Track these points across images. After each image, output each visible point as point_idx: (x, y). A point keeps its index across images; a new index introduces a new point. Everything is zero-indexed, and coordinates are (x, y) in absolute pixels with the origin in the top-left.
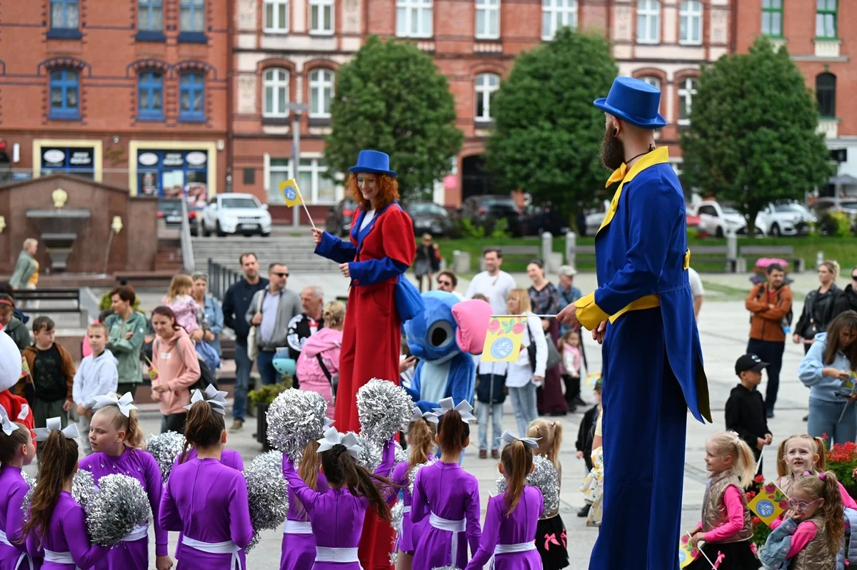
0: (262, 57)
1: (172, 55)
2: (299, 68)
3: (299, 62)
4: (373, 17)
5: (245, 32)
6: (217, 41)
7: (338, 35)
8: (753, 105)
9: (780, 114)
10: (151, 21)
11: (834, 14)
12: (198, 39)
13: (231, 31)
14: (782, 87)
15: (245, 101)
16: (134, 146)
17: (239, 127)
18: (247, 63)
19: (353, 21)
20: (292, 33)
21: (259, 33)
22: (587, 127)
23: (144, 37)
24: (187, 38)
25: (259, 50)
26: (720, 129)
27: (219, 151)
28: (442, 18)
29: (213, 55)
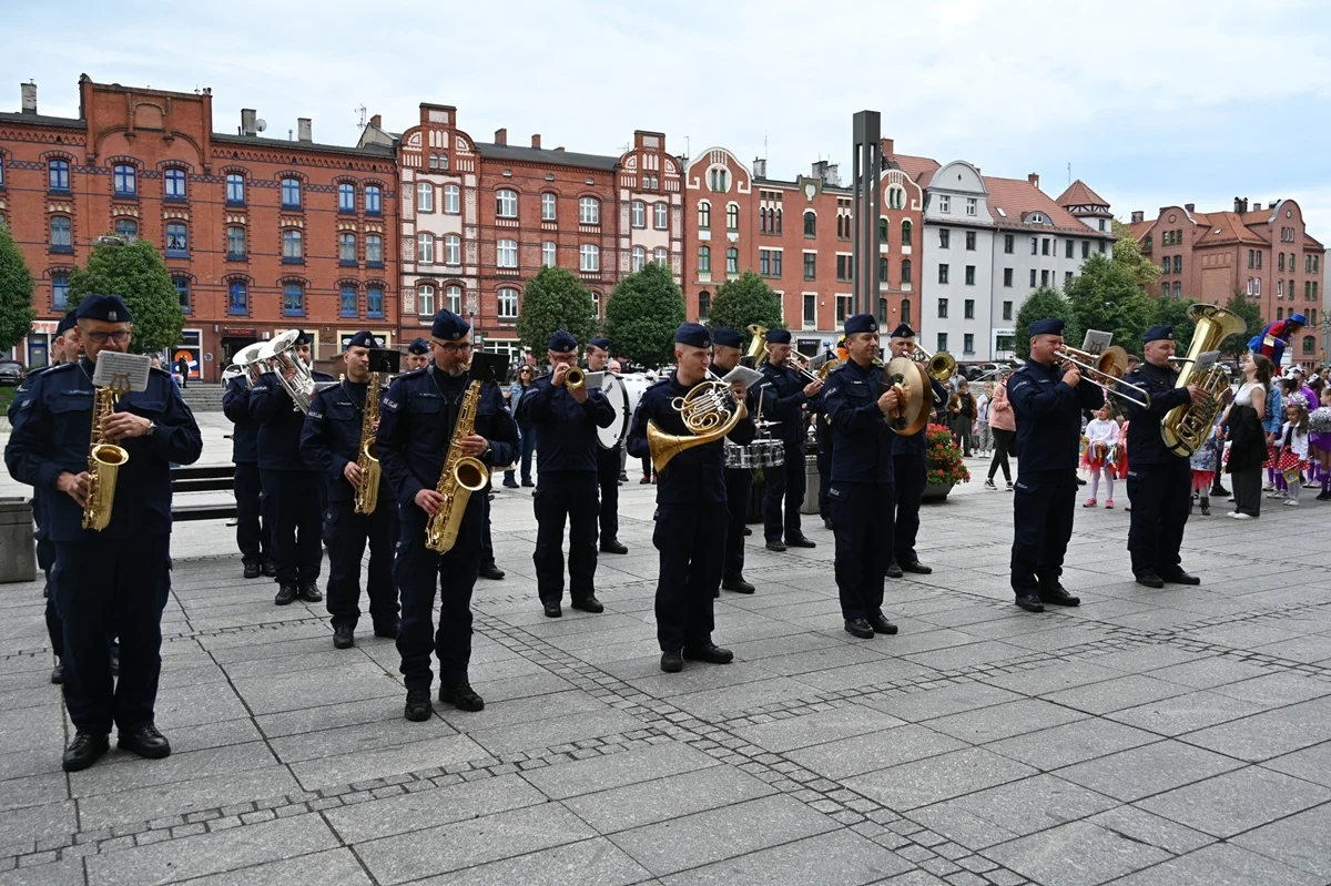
0: (418, 278)
1: (362, 276)
2: (441, 285)
3: (441, 281)
4: (483, 256)
5: (407, 262)
6: (390, 267)
7: (463, 265)
8: (753, 308)
9: (768, 313)
10: (348, 254)
11: (735, 259)
12: (379, 266)
13: (399, 261)
14: (767, 299)
15: (408, 305)
16: (340, 333)
17: (405, 322)
18: (409, 281)
19: (472, 257)
20: (435, 263)
21: (416, 263)
22: (669, 320)
23: (343, 264)
24: (370, 266)
25: (416, 273)
26: (733, 321)
27: (392, 336)
28: (524, 256)
29: (388, 277)
